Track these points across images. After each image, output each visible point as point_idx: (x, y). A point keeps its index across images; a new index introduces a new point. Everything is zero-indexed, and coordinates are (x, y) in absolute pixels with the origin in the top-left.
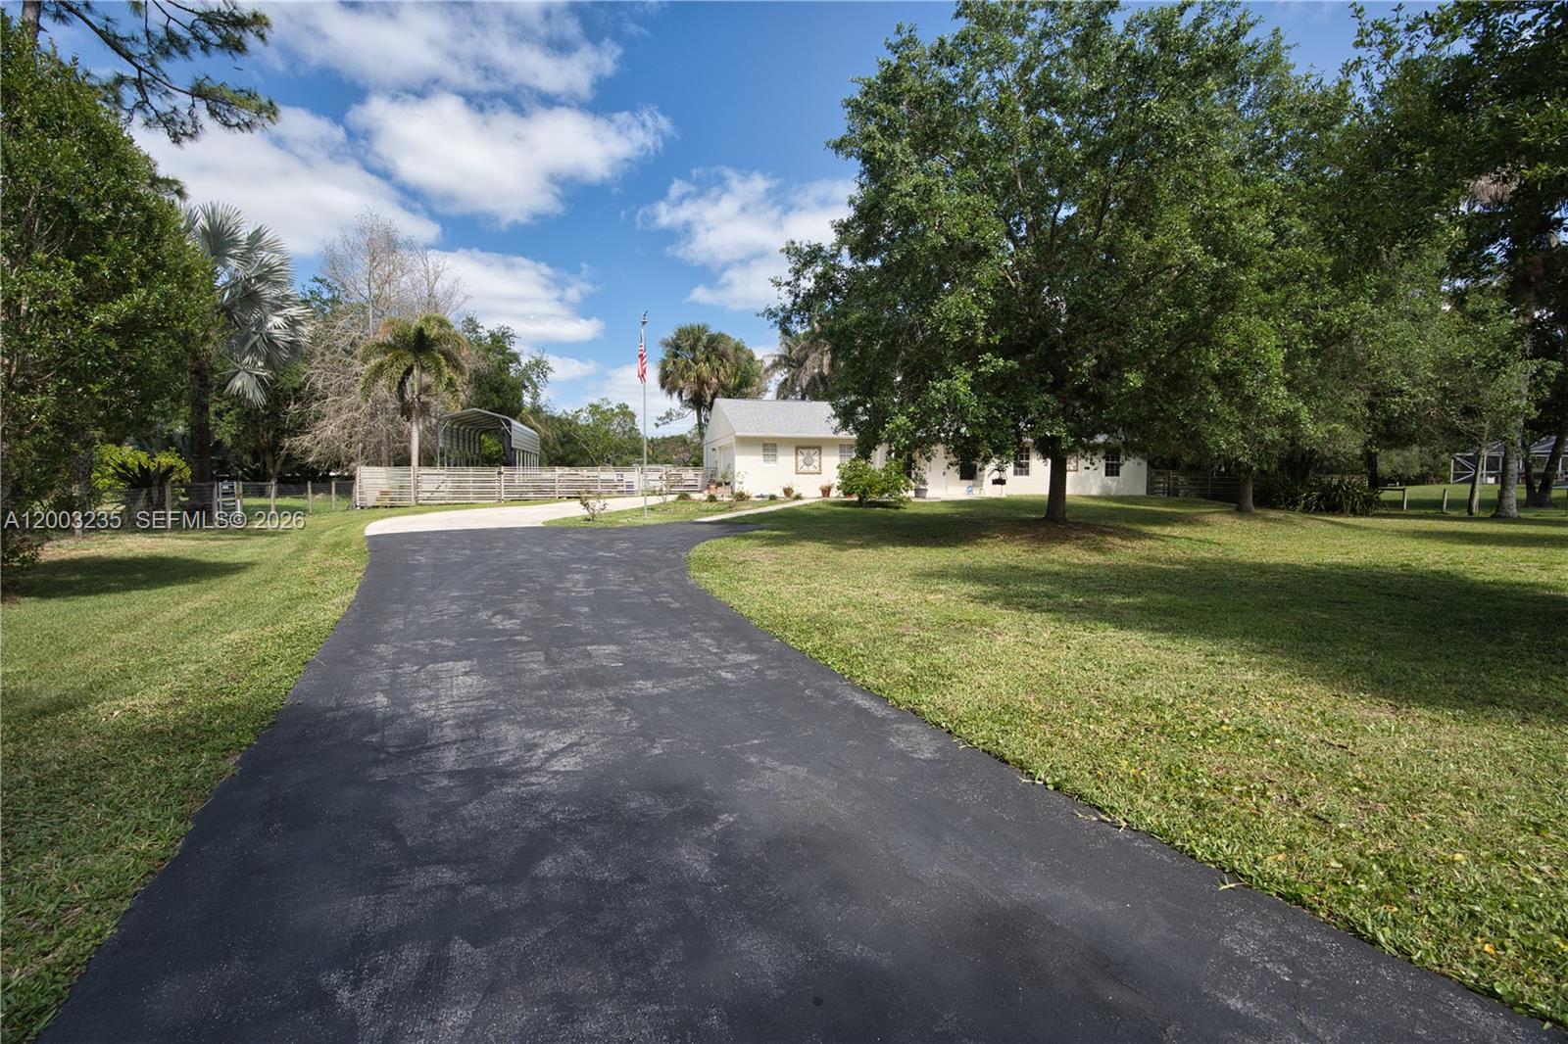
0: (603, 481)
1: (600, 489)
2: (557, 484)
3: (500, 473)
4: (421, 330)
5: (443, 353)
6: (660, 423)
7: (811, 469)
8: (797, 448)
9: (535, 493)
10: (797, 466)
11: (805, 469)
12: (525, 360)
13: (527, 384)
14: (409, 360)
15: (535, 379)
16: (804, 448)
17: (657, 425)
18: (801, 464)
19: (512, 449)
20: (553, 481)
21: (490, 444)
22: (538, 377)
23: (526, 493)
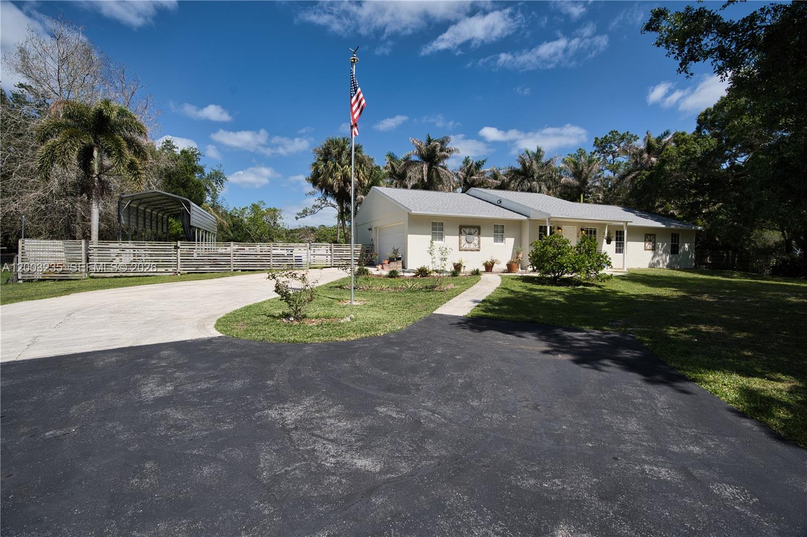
0: (275, 255)
1: (272, 263)
2: (232, 258)
3: (176, 247)
4: (100, 112)
5: (126, 139)
6: (299, 217)
7: (472, 246)
8: (461, 227)
9: (211, 266)
10: (460, 243)
11: (467, 246)
12: (207, 171)
13: (209, 188)
14: (88, 140)
15: (214, 185)
16: (466, 227)
17: (297, 218)
18: (463, 241)
19: (191, 227)
20: (229, 255)
21: (176, 225)
22: (217, 183)
23: (203, 266)
